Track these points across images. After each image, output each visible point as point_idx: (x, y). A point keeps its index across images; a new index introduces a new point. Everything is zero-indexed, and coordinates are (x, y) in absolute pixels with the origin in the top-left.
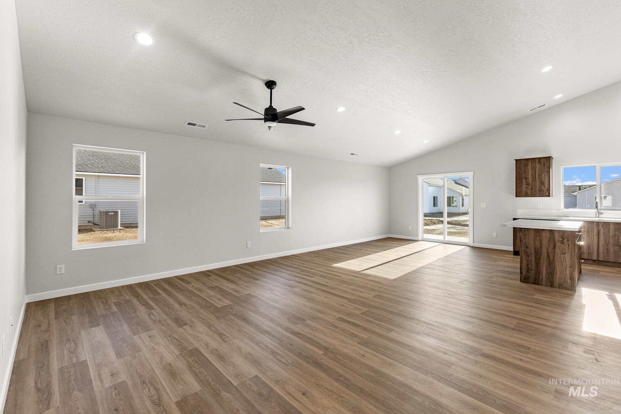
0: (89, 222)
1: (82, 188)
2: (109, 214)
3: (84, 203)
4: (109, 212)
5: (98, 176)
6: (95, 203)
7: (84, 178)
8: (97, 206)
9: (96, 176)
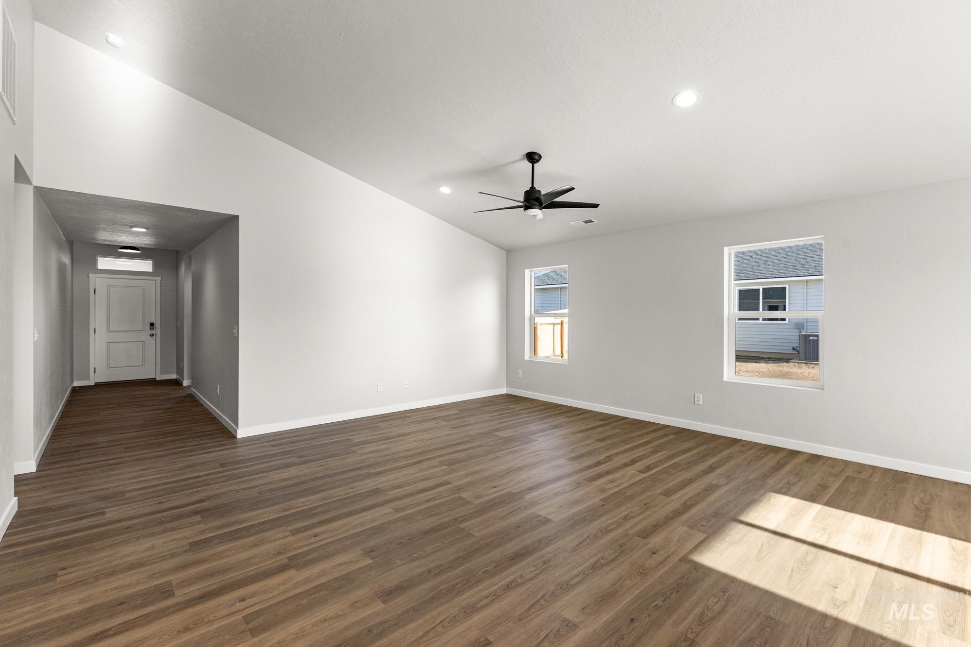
0: (794, 349)
1: (784, 300)
2: (810, 338)
3: (787, 321)
4: (810, 336)
5: (807, 281)
6: (802, 322)
7: (787, 286)
8: (805, 326)
9: (803, 281)
